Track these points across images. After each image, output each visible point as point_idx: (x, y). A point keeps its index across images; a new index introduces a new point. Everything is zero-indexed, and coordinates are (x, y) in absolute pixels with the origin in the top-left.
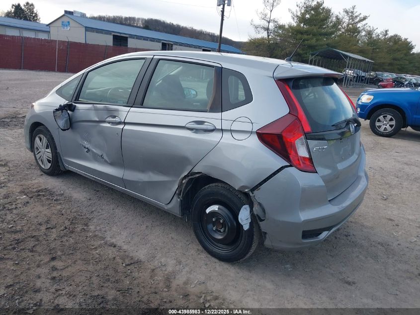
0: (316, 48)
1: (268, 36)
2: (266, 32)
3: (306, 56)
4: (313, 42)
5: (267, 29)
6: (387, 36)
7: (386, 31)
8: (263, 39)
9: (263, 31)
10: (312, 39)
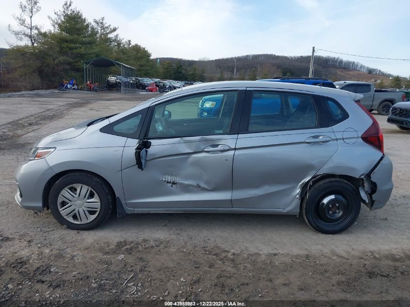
0: (85, 56)
1: (33, 44)
2: (29, 39)
3: (77, 64)
4: (82, 50)
5: (30, 37)
6: (130, 46)
7: (129, 41)
8: (27, 47)
9: (27, 38)
10: (81, 48)
